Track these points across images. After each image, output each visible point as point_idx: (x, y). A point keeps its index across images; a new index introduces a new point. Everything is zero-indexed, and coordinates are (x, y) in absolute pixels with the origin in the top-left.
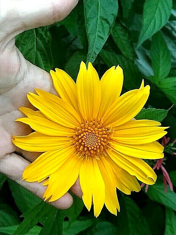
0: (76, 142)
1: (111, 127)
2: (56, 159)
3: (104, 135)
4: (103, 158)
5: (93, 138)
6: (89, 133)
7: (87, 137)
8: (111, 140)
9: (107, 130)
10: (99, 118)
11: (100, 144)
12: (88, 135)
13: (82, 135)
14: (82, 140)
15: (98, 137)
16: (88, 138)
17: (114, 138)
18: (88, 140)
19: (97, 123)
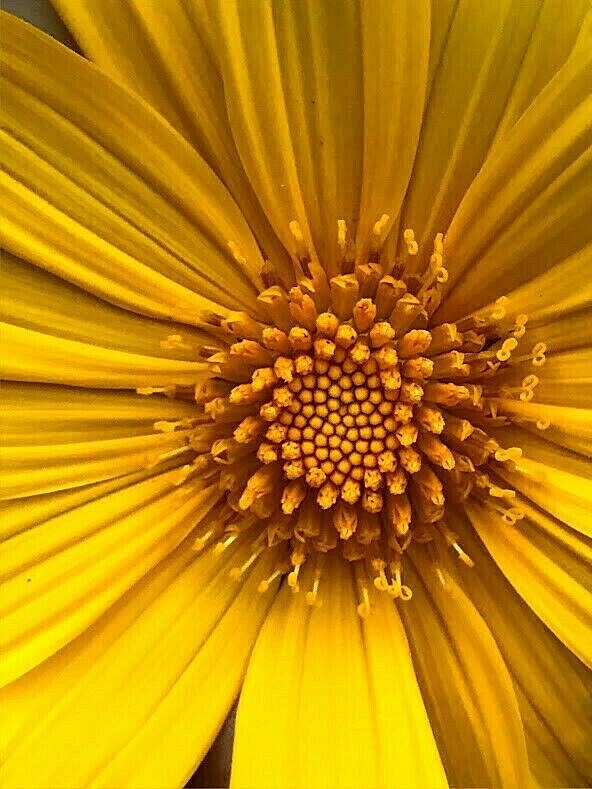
0: (210, 442)
1: (522, 321)
2: (28, 574)
3: (451, 386)
4: (445, 581)
5: (354, 409)
6: (322, 367)
7: (306, 396)
8: (516, 431)
9: (480, 341)
10: (409, 234)
11: (414, 466)
12: (310, 383)
13: (261, 379)
14: (266, 425)
15: (399, 398)
16: (314, 404)
17: (546, 415)
18: (316, 422)
19: (400, 284)
